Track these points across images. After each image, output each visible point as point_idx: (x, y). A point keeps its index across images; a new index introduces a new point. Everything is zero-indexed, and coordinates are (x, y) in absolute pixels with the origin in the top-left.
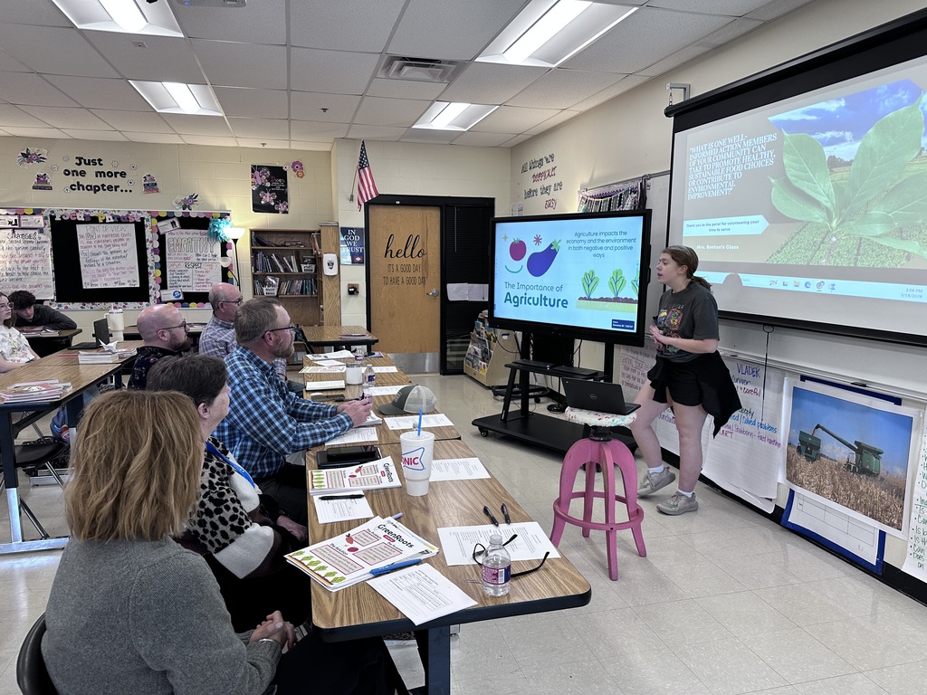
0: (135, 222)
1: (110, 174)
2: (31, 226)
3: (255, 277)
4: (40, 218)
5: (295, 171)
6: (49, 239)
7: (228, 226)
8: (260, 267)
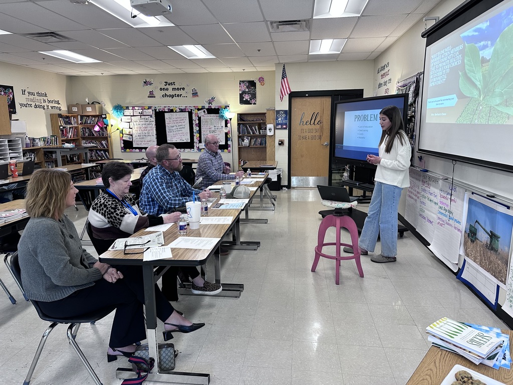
0: (188, 111)
1: (178, 89)
2: (147, 114)
3: (239, 137)
4: (151, 110)
5: (260, 82)
6: (154, 120)
7: (228, 112)
8: (241, 132)
